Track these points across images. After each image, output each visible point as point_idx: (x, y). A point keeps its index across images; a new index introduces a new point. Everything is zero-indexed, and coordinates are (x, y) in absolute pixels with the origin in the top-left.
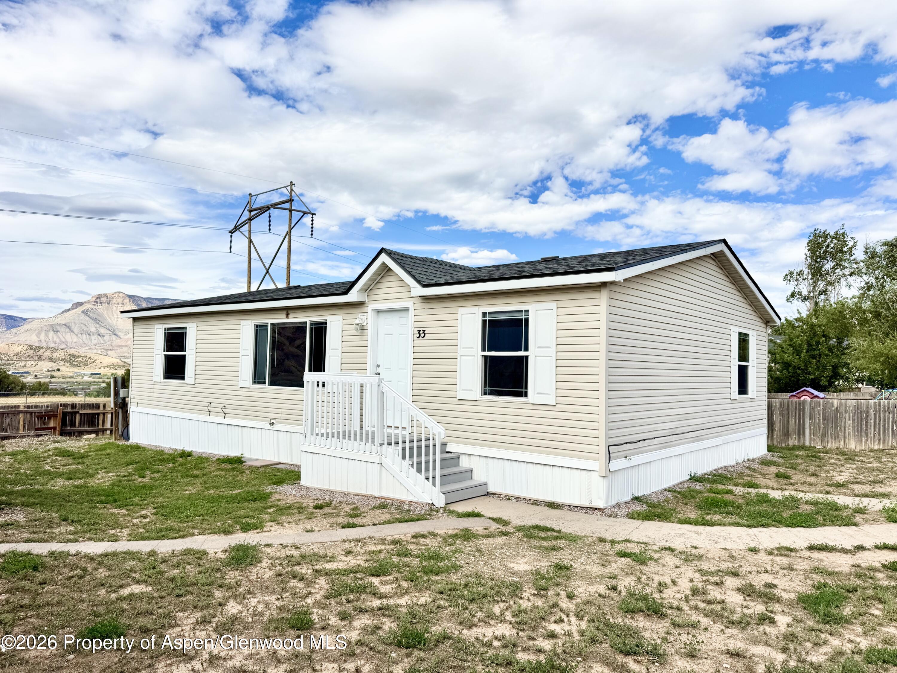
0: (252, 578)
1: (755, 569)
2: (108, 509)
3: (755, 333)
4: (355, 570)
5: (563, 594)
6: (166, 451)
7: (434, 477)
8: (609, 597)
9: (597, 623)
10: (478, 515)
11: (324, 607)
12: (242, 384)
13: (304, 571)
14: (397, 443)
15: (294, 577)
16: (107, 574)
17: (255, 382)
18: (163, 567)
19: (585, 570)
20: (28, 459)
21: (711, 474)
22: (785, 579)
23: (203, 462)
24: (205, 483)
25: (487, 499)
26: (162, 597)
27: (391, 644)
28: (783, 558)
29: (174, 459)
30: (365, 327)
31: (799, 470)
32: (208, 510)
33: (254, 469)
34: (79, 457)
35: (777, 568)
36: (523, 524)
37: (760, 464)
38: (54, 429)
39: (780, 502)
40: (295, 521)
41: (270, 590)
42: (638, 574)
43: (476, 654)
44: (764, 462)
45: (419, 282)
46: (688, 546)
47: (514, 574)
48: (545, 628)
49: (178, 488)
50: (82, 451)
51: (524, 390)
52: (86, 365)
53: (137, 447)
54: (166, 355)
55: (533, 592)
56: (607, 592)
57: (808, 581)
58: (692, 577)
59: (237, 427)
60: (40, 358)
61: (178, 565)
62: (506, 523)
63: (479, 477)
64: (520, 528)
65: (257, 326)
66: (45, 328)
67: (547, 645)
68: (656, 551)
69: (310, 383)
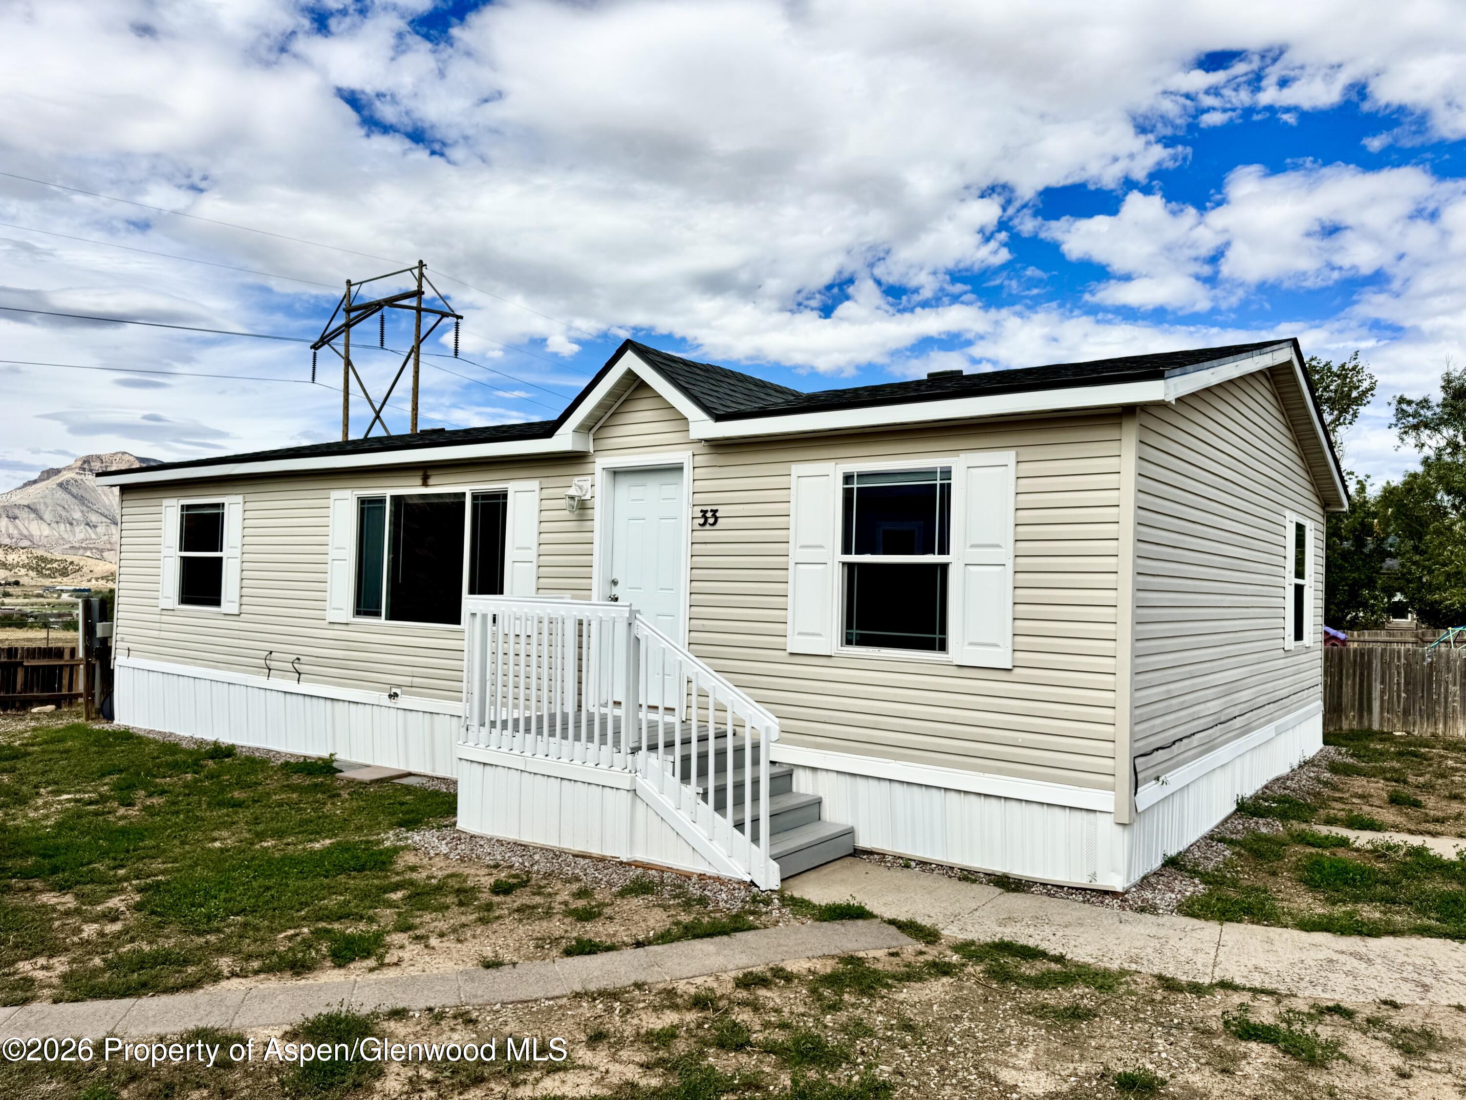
2: (35, 893)
3: (1311, 524)
6: (184, 745)
7: (755, 821)
10: (863, 914)
12: (331, 616)
14: (669, 745)
17: (358, 613)
21: (1265, 795)
23: (254, 771)
24: (256, 820)
29: (196, 763)
30: (589, 504)
32: (257, 897)
33: (358, 787)
34: (7, 757)
36: (969, 937)
45: (706, 409)
49: (199, 835)
50: (17, 743)
51: (937, 636)
52: (65, 574)
53: (127, 736)
54: (183, 559)
59: (322, 701)
62: (930, 936)
63: (835, 817)
64: (969, 951)
65: (362, 502)
68: (1313, 1017)
69: (478, 618)
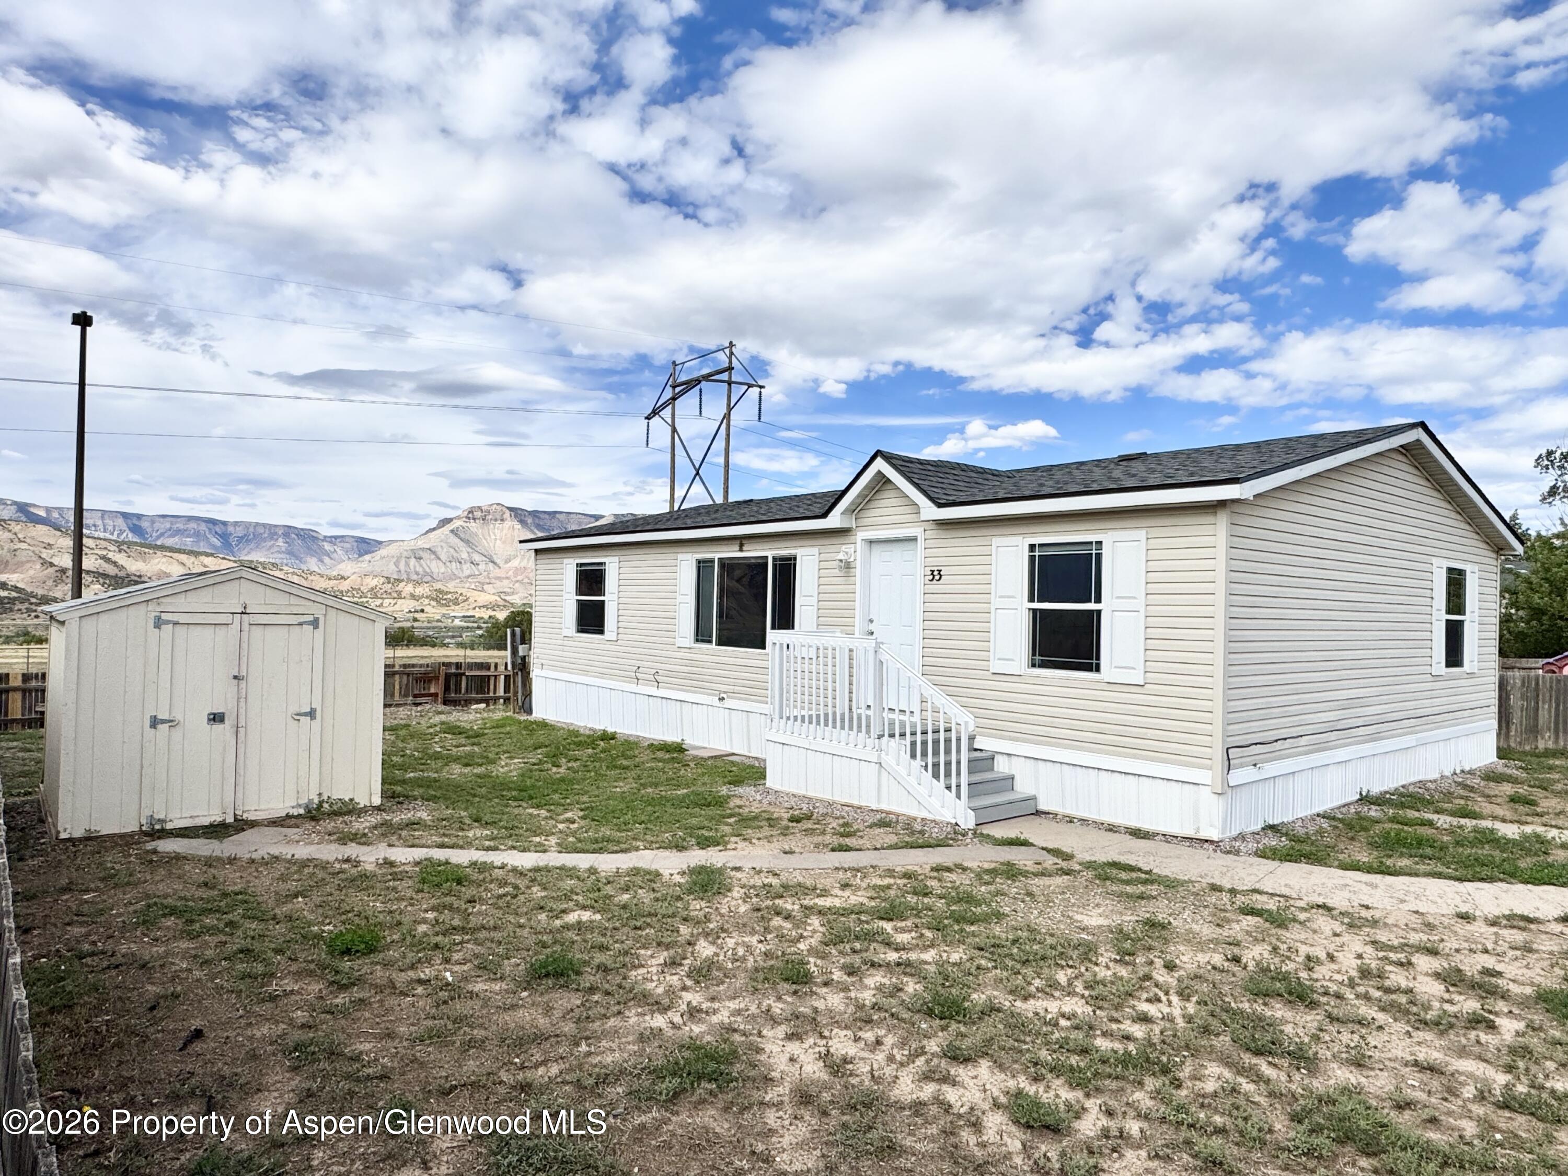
0: (723, 911)
1: (1466, 945)
2: (525, 808)
3: (1476, 568)
4: (859, 910)
5: (1159, 962)
6: (582, 731)
7: (958, 786)
8: (1228, 971)
9: (1211, 1007)
10: (1025, 843)
11: (823, 956)
12: (680, 642)
13: (789, 907)
14: (903, 735)
15: (778, 914)
16: (543, 894)
17: (697, 640)
18: (609, 890)
19: (1190, 931)
20: (412, 736)
21: (1396, 792)
22: (1517, 964)
23: (632, 749)
24: (639, 777)
25: (1037, 820)
26: (615, 929)
27: (919, 1011)
28: (1515, 931)
29: (593, 742)
30: (852, 565)
31: (1553, 791)
32: (650, 816)
33: (700, 762)
34: (474, 736)
35: (1503, 947)
36: (1093, 859)
37: (1482, 779)
38: (436, 695)
39: (1514, 842)
40: (766, 837)
41: (748, 929)
42: (1274, 941)
43: (1038, 1034)
44: (1491, 776)
45: (931, 499)
46: (1356, 904)
47: (1083, 930)
48: (1133, 1007)
49: (606, 784)
50: (475, 727)
51: (1094, 661)
52: (456, 604)
53: (543, 725)
54: (578, 601)
55: (1113, 956)
56: (1226, 964)
57: (1556, 969)
58: (1360, 951)
59: (674, 702)
60: (400, 597)
61: (627, 889)
62: (1068, 857)
63: (1023, 787)
64: (1090, 865)
65: (699, 562)
66: (405, 554)
67: (1138, 1031)
68: (1303, 909)
69: (778, 646)
